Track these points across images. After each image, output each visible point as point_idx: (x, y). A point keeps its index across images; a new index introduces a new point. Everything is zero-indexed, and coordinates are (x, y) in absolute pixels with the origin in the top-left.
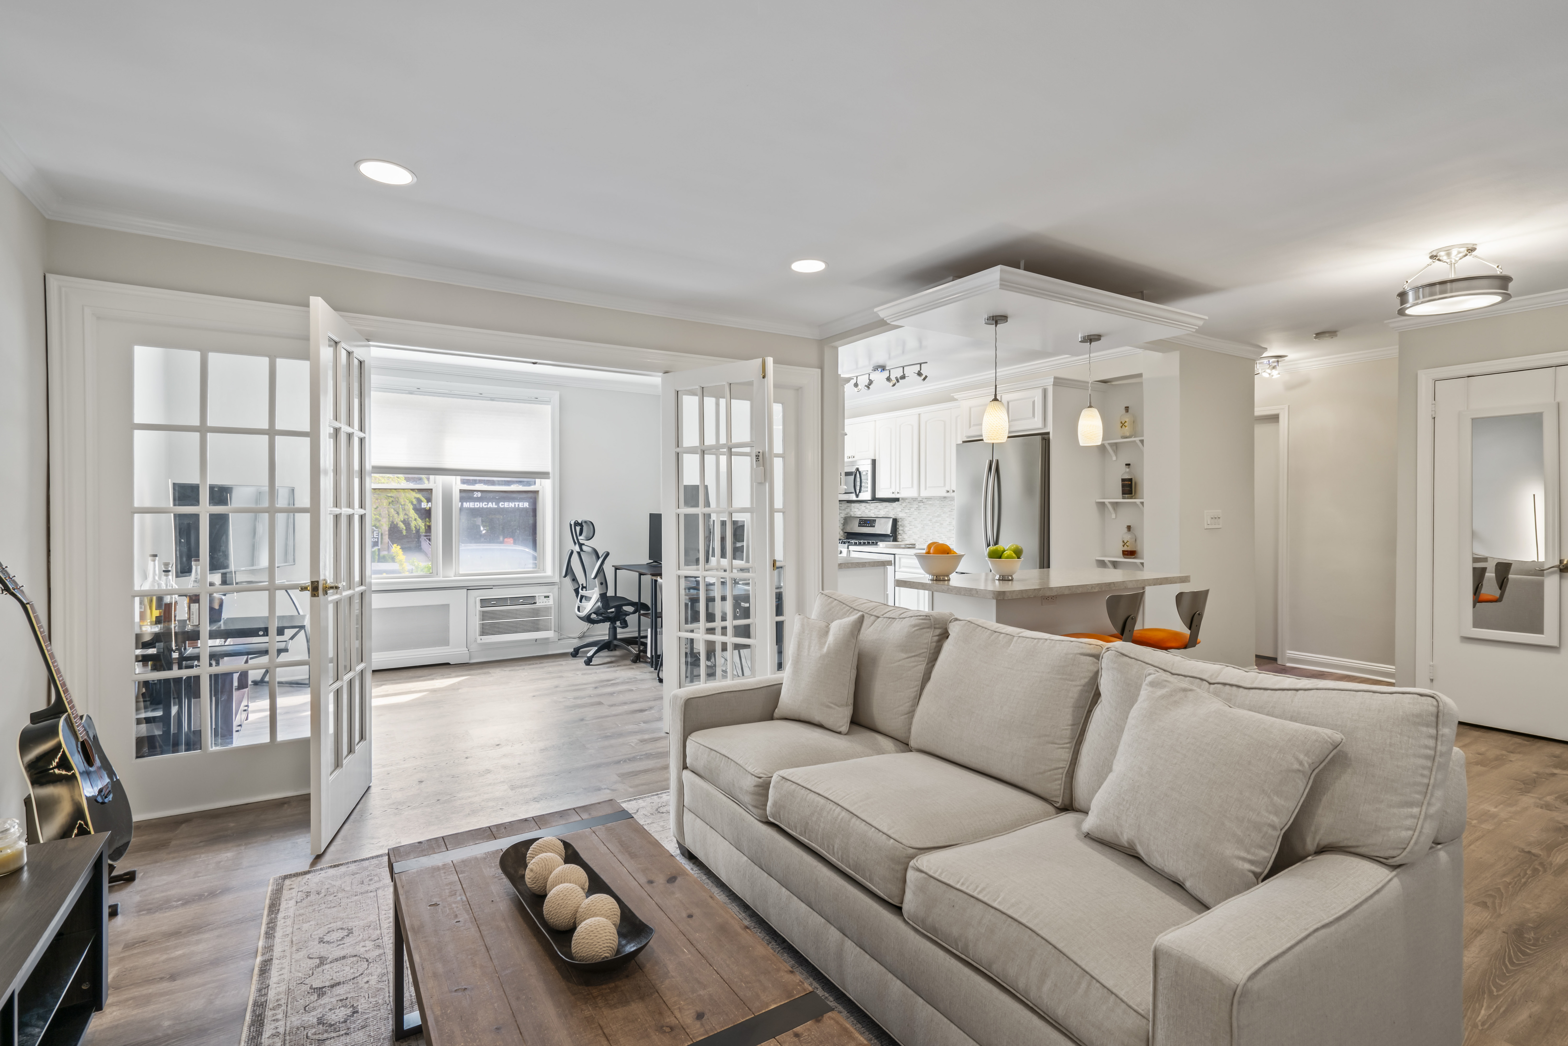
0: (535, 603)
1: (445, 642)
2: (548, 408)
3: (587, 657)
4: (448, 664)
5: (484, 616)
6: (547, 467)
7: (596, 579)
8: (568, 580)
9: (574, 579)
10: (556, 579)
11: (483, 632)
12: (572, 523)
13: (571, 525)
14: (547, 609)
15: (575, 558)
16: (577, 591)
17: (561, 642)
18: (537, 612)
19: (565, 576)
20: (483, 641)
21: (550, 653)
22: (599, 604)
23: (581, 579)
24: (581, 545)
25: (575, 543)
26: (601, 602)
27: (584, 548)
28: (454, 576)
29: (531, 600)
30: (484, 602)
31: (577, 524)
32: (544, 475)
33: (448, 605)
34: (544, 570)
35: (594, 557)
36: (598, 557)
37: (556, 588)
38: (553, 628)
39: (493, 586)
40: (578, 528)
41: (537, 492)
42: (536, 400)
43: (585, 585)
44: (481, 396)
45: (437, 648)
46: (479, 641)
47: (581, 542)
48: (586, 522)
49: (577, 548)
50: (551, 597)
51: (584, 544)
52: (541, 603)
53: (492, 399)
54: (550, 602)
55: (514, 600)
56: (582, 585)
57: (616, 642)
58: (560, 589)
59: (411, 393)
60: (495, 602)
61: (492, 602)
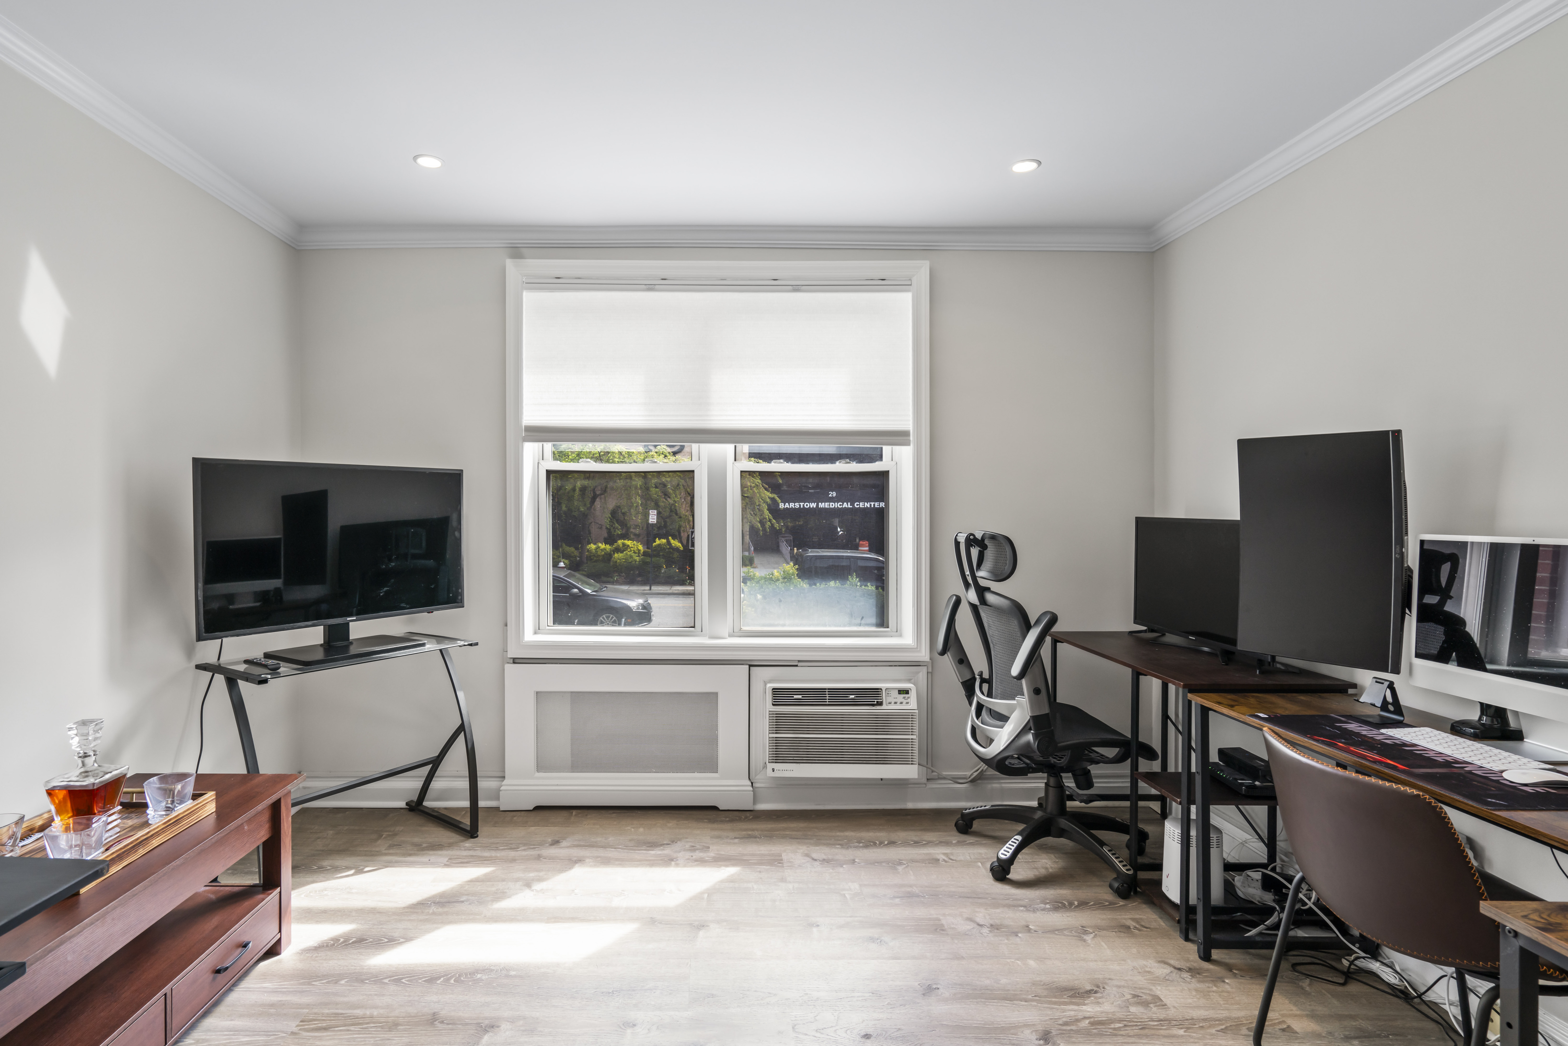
0: (880, 704)
1: (710, 764)
2: (905, 299)
3: (998, 859)
4: (714, 808)
5: (778, 723)
6: (905, 421)
7: (1024, 681)
8: (948, 661)
9: (963, 660)
10: (924, 655)
11: (779, 755)
12: (962, 539)
13: (957, 544)
14: (905, 718)
15: (965, 617)
16: (969, 688)
17: (932, 785)
18: (885, 723)
19: (943, 653)
20: (777, 774)
21: (910, 805)
22: (1030, 737)
23: (979, 663)
24: (981, 591)
25: (967, 585)
26: (1036, 736)
27: (990, 598)
28: (730, 636)
29: (872, 696)
30: (780, 696)
31: (971, 541)
32: (899, 437)
33: (716, 694)
34: (898, 633)
35: (1015, 625)
36: (1027, 626)
37: (922, 673)
38: (916, 760)
39: (799, 661)
40: (975, 552)
41: (885, 475)
42: (882, 284)
43: (986, 675)
44: (774, 284)
45: (696, 775)
46: (770, 773)
47: (983, 583)
48: (993, 537)
49: (972, 596)
50: (913, 694)
51: (988, 589)
52: (892, 705)
53: (796, 289)
54: (912, 704)
55: (839, 696)
56: (981, 674)
57: (1063, 823)
58: (930, 674)
59: (650, 288)
60: (800, 697)
61: (796, 697)
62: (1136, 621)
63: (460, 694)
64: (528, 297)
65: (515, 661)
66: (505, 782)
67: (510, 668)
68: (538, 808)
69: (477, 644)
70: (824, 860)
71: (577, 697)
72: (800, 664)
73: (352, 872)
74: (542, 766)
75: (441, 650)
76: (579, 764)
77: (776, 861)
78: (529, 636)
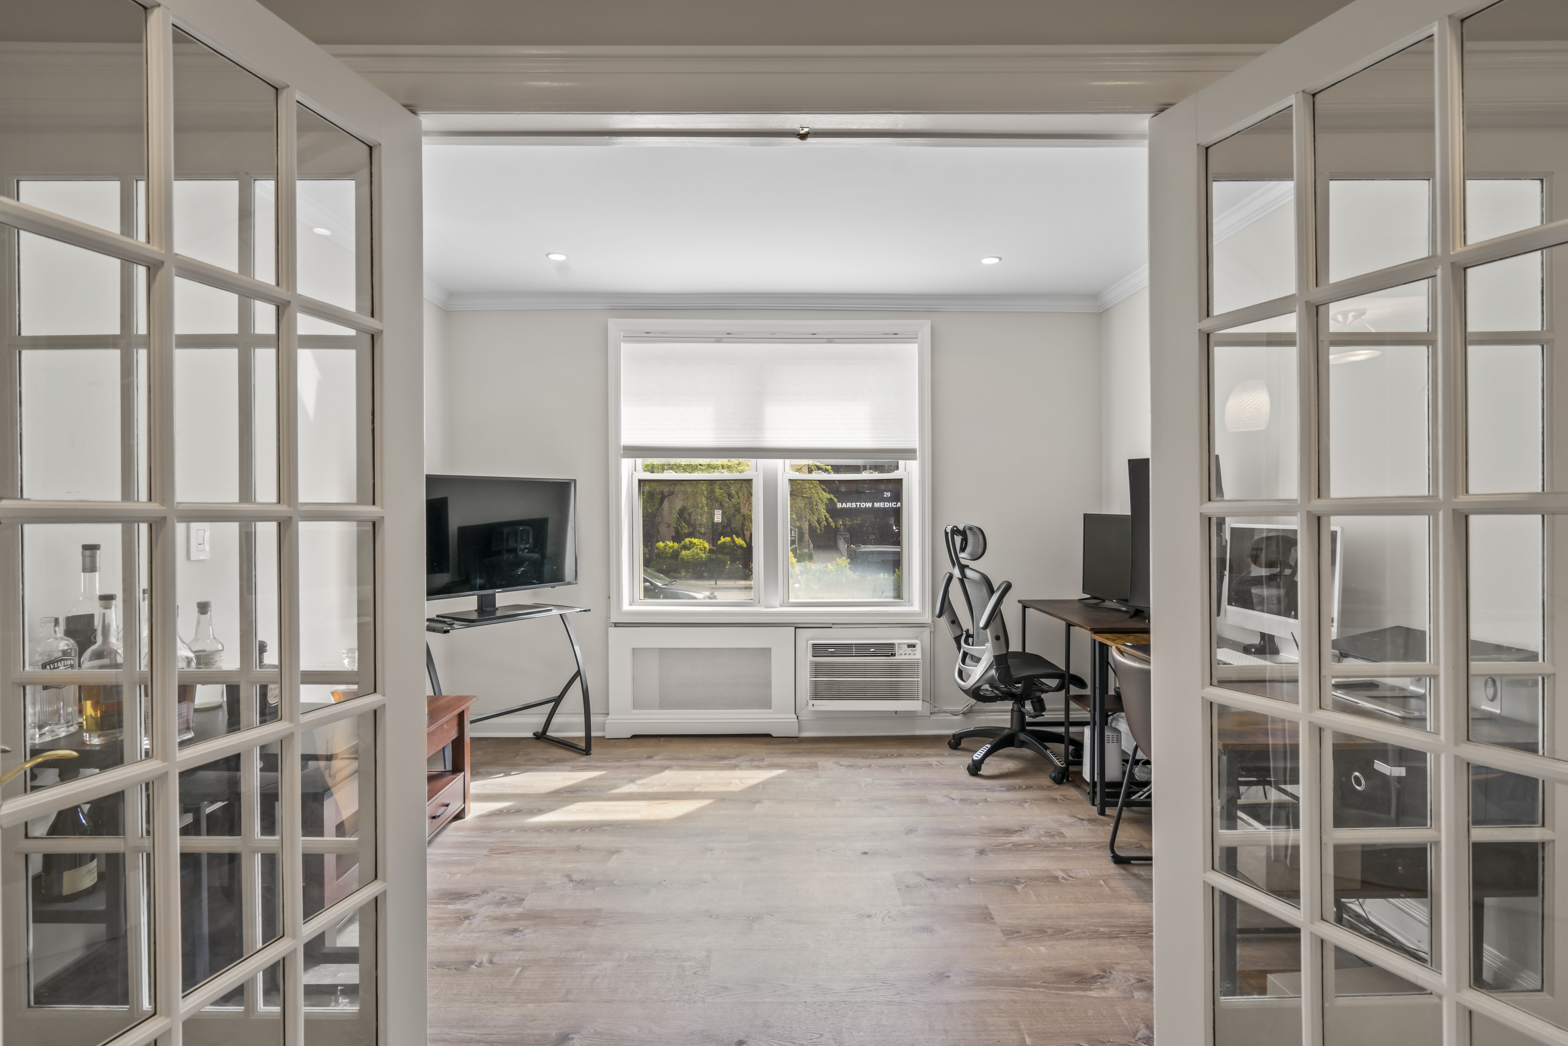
0: (893, 655)
1: (766, 703)
2: (912, 350)
3: (973, 760)
4: (769, 736)
5: (817, 670)
6: (913, 441)
7: (988, 631)
8: (944, 621)
9: (955, 621)
10: (927, 618)
11: (818, 694)
12: (949, 530)
13: (946, 533)
14: (911, 666)
15: (955, 589)
16: (957, 640)
17: (933, 717)
18: (896, 669)
19: (940, 616)
20: (816, 708)
21: (918, 733)
22: (993, 672)
23: (966, 623)
24: (962, 568)
25: (954, 565)
26: (997, 670)
27: (968, 573)
28: (780, 606)
29: (888, 650)
30: (818, 649)
31: (955, 531)
32: (909, 454)
33: (770, 649)
34: (910, 603)
35: (985, 591)
36: (992, 591)
37: (926, 632)
38: (921, 697)
39: (833, 624)
40: (958, 539)
41: (900, 481)
42: (895, 337)
43: (971, 632)
44: (813, 338)
45: (755, 711)
46: (810, 707)
47: (963, 562)
48: (971, 529)
49: (956, 572)
50: (918, 648)
51: (967, 566)
52: (902, 655)
53: (830, 341)
54: (917, 655)
55: (862, 649)
56: (967, 631)
57: (1023, 736)
58: (933, 633)
59: (719, 340)
60: (833, 650)
61: (830, 650)
62: (1084, 591)
63: (577, 648)
64: (626, 348)
65: (616, 625)
66: (609, 717)
67: (612, 631)
68: (634, 737)
69: (589, 610)
70: (848, 765)
71: (663, 652)
72: (833, 626)
73: (502, 775)
74: (637, 704)
75: (561, 615)
76: (665, 704)
77: (814, 767)
78: (626, 607)
